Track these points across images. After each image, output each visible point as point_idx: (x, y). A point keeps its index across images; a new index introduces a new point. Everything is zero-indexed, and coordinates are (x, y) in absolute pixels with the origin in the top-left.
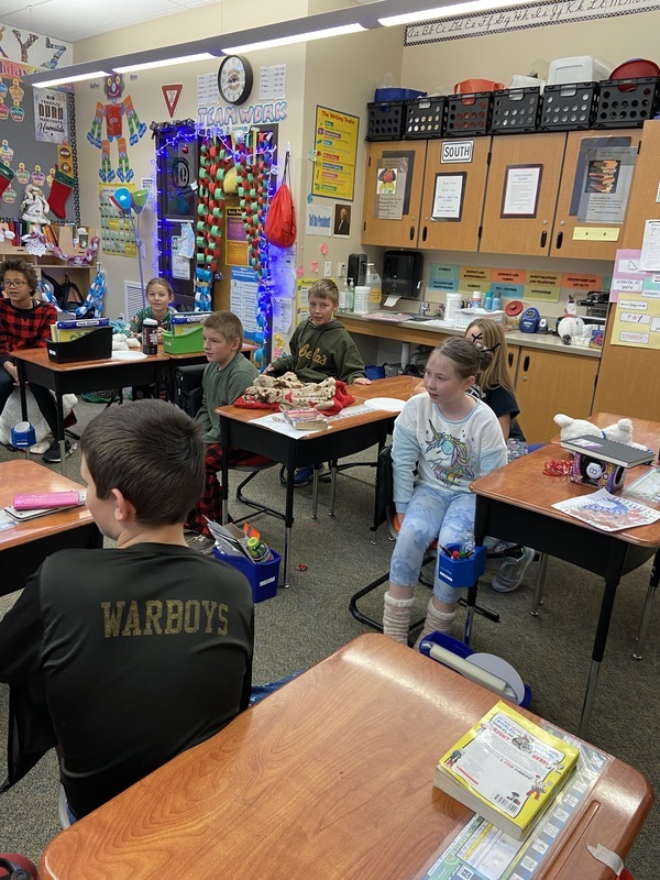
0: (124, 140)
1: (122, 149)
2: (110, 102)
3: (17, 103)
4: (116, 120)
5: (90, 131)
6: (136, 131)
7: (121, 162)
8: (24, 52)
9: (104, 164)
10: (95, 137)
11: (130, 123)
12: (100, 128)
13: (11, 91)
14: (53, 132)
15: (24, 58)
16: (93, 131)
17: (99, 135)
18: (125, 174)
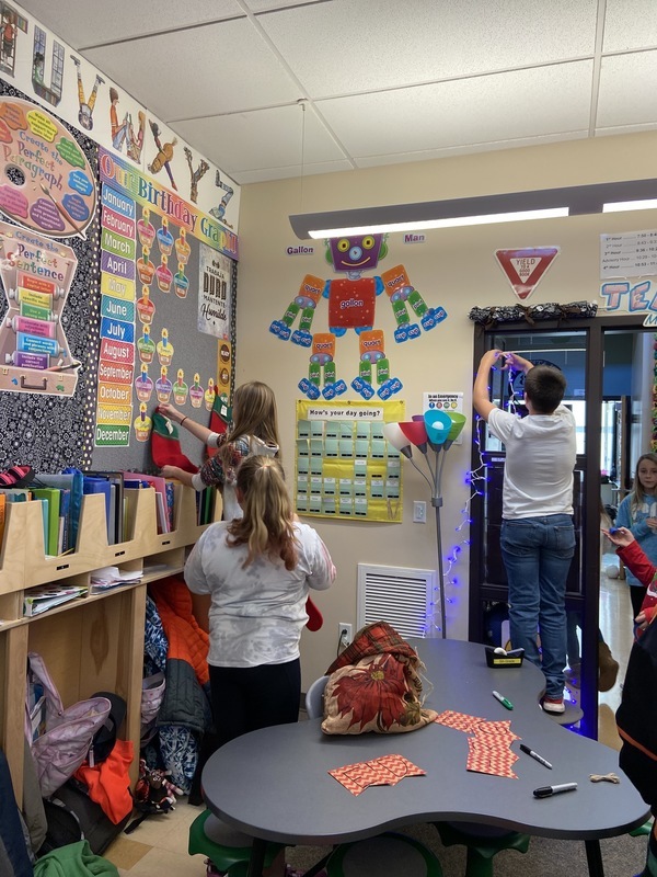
0: (379, 334)
1: (372, 346)
2: (343, 276)
3: (181, 266)
4: (359, 303)
5: (279, 317)
6: (415, 319)
7: (365, 366)
8: (194, 186)
9: (314, 369)
10: (295, 327)
11: (398, 307)
12: (309, 314)
13: (177, 246)
14: (214, 318)
15: (194, 195)
16: (289, 320)
17: (305, 326)
18: (376, 386)
